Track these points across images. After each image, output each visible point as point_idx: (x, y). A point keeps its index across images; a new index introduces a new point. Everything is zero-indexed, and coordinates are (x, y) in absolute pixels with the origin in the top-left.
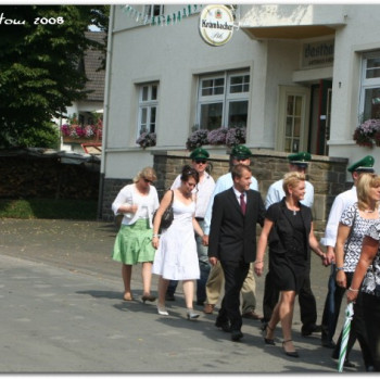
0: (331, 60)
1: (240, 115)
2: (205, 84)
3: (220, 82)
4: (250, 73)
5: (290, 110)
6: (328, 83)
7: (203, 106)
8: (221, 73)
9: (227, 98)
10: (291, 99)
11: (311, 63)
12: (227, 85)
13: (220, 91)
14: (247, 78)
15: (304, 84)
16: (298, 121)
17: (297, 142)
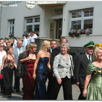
0: (62, 13)
1: (37, 28)
2: (27, 20)
3: (32, 19)
4: (40, 17)
5: (51, 27)
6: (61, 20)
7: (27, 26)
8: (32, 17)
9: (34, 24)
10: (51, 24)
11: (57, 14)
12: (34, 20)
13: (31, 22)
14: (39, 18)
15: (55, 20)
16: (53, 30)
17: (53, 36)
